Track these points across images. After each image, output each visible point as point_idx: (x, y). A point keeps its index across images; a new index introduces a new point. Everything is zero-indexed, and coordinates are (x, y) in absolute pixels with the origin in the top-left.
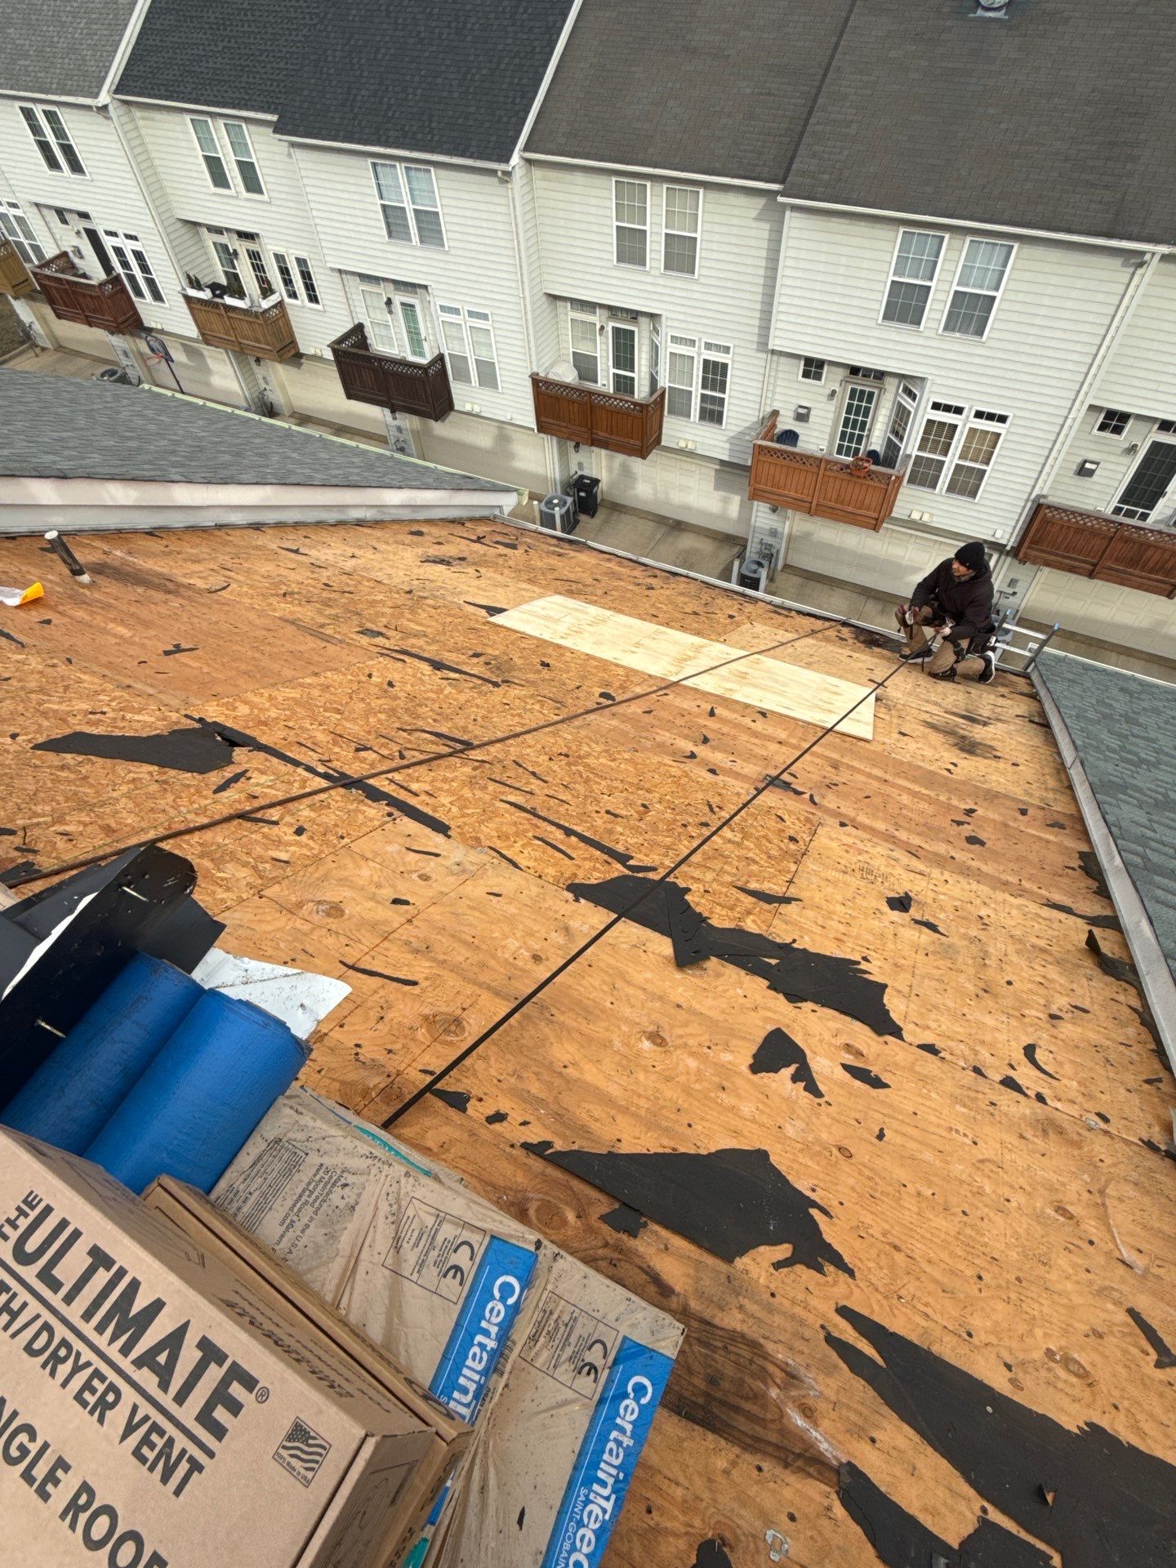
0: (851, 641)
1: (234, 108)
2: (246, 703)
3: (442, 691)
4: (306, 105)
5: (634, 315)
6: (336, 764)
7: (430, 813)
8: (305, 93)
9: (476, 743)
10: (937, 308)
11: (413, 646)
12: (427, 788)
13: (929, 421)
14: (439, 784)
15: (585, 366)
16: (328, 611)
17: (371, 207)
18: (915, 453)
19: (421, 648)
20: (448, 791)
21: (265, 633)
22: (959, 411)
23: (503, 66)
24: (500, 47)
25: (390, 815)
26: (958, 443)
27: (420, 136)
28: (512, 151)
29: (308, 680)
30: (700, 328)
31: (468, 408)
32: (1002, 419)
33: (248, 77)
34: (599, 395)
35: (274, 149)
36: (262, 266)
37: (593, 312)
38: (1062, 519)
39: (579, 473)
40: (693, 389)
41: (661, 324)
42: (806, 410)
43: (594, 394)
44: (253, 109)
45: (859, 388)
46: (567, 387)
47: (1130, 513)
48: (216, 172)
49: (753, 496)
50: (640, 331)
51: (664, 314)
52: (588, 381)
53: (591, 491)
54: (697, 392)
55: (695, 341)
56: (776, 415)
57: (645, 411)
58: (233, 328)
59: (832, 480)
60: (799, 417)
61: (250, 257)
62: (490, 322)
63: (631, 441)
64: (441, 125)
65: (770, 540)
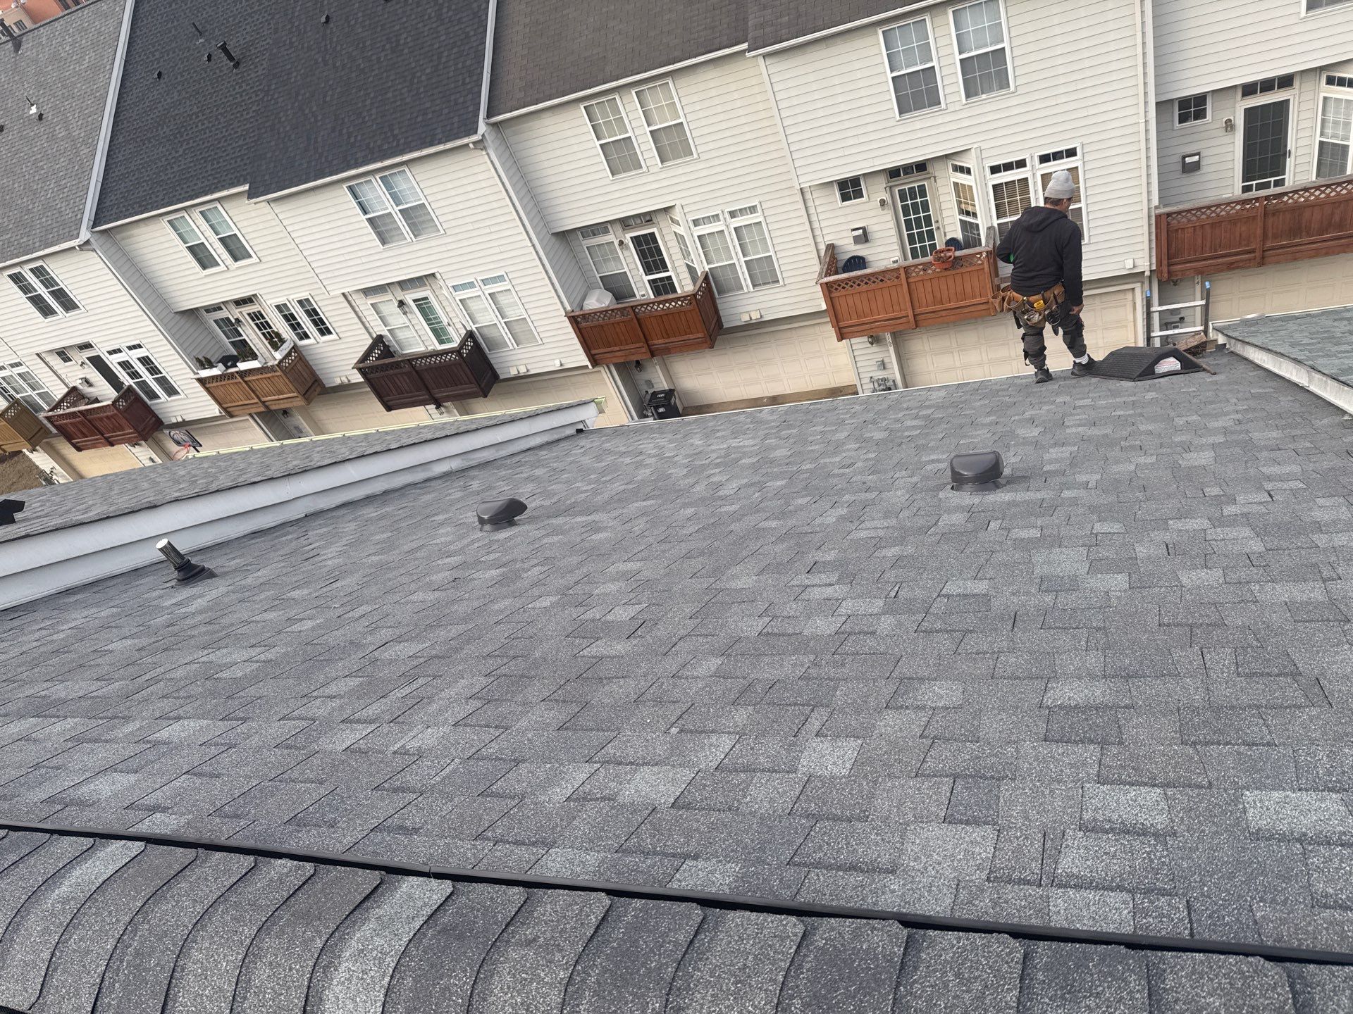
1: (206, 194)
5: (647, 218)
8: (269, 155)
10: (950, 81)
13: (994, 186)
15: (618, 287)
17: (357, 226)
18: (996, 222)
22: (1021, 164)
23: (444, 60)
24: (437, 46)
27: (386, 147)
28: (477, 122)
30: (720, 201)
31: (514, 373)
32: (1071, 153)
33: (213, 165)
34: (642, 305)
35: (253, 214)
36: (267, 322)
37: (606, 231)
38: (1189, 220)
39: (651, 391)
40: (735, 261)
41: (678, 215)
42: (861, 231)
43: (636, 306)
44: (224, 188)
45: (906, 187)
46: (607, 311)
47: (1261, 187)
48: (202, 257)
49: (841, 337)
50: (660, 231)
51: (678, 203)
52: (626, 298)
53: (670, 404)
54: (739, 261)
55: (717, 215)
56: (831, 248)
57: (694, 302)
58: (253, 391)
59: (920, 285)
60: (857, 240)
61: (253, 320)
62: (508, 281)
63: (691, 337)
64: (403, 130)
65: (880, 375)
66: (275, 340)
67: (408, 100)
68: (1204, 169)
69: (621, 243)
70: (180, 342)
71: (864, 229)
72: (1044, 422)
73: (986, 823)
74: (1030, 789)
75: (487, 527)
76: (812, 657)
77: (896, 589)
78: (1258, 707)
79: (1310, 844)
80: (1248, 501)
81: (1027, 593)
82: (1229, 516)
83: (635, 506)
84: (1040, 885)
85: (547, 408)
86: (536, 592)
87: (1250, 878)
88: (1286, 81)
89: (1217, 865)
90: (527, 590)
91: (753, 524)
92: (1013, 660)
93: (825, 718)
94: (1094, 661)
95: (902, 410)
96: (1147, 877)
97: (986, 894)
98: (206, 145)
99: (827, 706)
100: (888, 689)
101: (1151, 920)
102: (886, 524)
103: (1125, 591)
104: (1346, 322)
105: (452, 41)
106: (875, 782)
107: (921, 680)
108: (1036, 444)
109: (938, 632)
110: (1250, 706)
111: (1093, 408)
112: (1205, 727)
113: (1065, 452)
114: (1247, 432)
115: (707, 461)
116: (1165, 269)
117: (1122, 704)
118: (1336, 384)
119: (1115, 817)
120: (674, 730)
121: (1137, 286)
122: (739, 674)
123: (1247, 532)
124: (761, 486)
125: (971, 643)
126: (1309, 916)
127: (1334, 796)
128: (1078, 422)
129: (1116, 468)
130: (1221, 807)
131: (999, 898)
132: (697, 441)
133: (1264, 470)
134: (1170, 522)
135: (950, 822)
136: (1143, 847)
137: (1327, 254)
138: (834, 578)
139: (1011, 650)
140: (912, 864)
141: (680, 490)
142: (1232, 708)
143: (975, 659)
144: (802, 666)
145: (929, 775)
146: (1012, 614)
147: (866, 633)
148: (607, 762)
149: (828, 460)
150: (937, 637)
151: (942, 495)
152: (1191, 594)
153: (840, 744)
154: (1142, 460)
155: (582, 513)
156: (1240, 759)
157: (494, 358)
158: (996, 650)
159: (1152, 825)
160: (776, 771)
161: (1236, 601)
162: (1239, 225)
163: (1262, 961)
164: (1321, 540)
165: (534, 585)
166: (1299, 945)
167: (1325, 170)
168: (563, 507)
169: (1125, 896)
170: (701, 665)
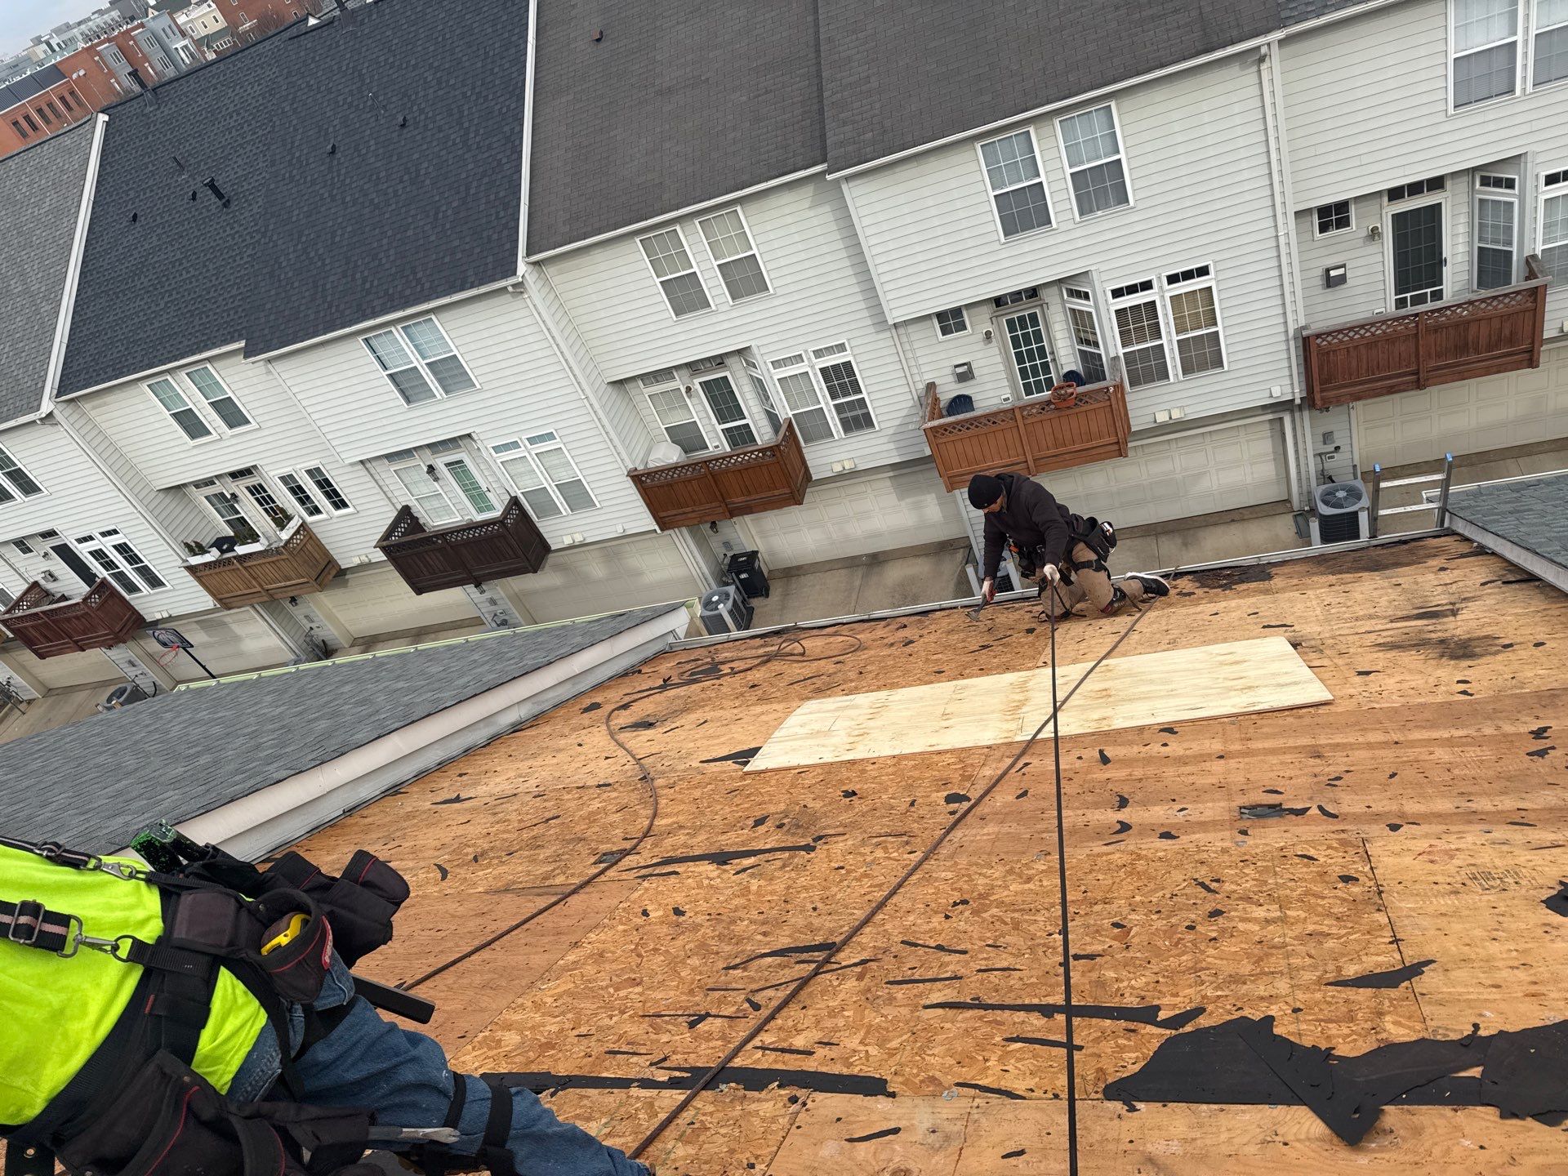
0: (1200, 592)
1: (193, 354)
2: (508, 1027)
3: (747, 889)
4: (272, 317)
5: (719, 361)
6: (677, 1059)
7: (845, 1071)
8: (268, 306)
9: (838, 940)
10: (1060, 198)
11: (674, 848)
12: (818, 1035)
13: (1117, 312)
14: (828, 1023)
15: (686, 437)
16: (543, 854)
17: (376, 383)
18: (1121, 351)
19: (685, 845)
20: (847, 1027)
21: (479, 921)
22: (1147, 286)
23: (472, 191)
24: (464, 175)
25: (793, 1100)
26: (1166, 318)
27: (408, 292)
28: (516, 262)
29: (571, 957)
30: (802, 340)
31: (568, 541)
32: (1203, 271)
33: (201, 319)
34: (716, 459)
35: (250, 373)
36: (269, 496)
37: (671, 378)
38: (1341, 341)
39: (730, 554)
40: (822, 405)
41: (755, 357)
42: (964, 368)
43: (710, 461)
44: (215, 346)
45: (1015, 316)
46: (676, 468)
47: (1418, 300)
48: (191, 424)
49: (949, 488)
50: (734, 374)
51: (753, 344)
52: (697, 450)
53: (753, 568)
54: (827, 405)
55: (800, 355)
56: (931, 387)
57: (778, 454)
58: (254, 578)
59: (1039, 426)
60: (960, 378)
61: (253, 494)
62: (558, 440)
63: (776, 492)
64: (428, 272)
66: (281, 518)
67: (433, 238)
68: (1351, 282)
70: (165, 524)
71: (967, 365)
88: (1436, 183)
98: (192, 296)
105: (481, 169)
121: (1287, 415)
157: (544, 527)
162: (1397, 344)
167: (1487, 278)
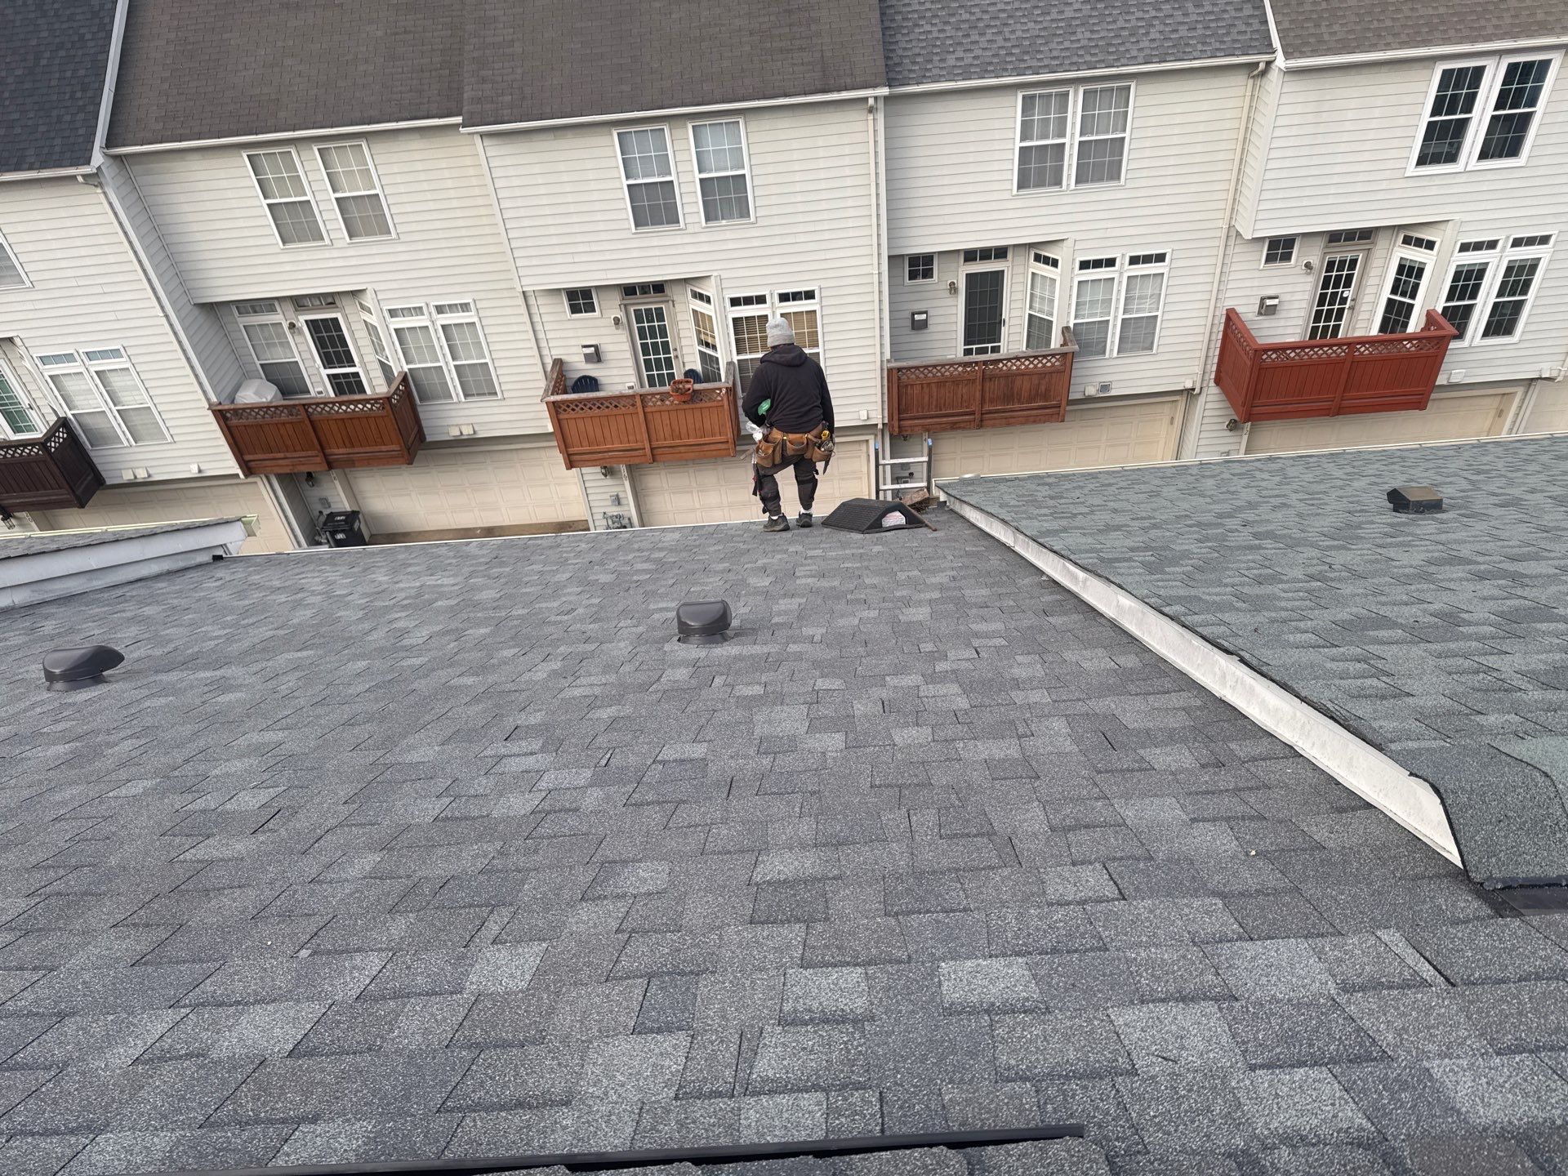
5: (330, 300)
10: (689, 202)
13: (735, 320)
15: (286, 380)
18: (736, 358)
22: (761, 300)
28: (91, 150)
30: (422, 292)
31: (127, 477)
32: (810, 295)
34: (317, 404)
37: (272, 310)
38: (918, 377)
39: (326, 512)
40: (441, 364)
41: (370, 300)
42: (593, 349)
43: (309, 405)
45: (643, 307)
46: (268, 408)
47: (981, 351)
49: (570, 465)
50: (346, 317)
51: (370, 287)
52: (296, 393)
53: (352, 529)
54: (448, 365)
55: (420, 308)
56: (559, 363)
57: (388, 408)
59: (657, 416)
60: (588, 358)
62: (126, 358)
63: (384, 448)
65: (614, 511)
68: (931, 328)
69: (292, 326)
71: (596, 347)
72: (776, 571)
73: (680, 1029)
74: (731, 982)
75: (59, 685)
76: (498, 844)
77: (608, 756)
78: (958, 870)
79: (997, 1014)
80: (959, 657)
81: (745, 757)
82: (941, 672)
83: (283, 659)
84: (733, 1096)
85: (172, 525)
86: (123, 774)
87: (942, 1059)
88: (1001, 253)
89: (911, 1048)
90: (108, 773)
91: (443, 681)
92: (726, 832)
93: (506, 920)
94: (806, 828)
95: (633, 551)
96: (842, 1071)
97: (672, 1116)
99: (511, 904)
100: (584, 877)
101: (843, 1120)
102: (604, 681)
103: (841, 751)
104: (1047, 487)
106: (557, 994)
107: (625, 862)
108: (767, 594)
109: (648, 804)
110: (949, 870)
111: (824, 559)
112: (908, 895)
113: (793, 604)
114: (960, 588)
115: (392, 602)
116: (896, 424)
117: (831, 875)
118: (1035, 545)
119: (815, 1005)
120: (304, 953)
121: (871, 438)
122: (402, 872)
123: (954, 688)
124: (458, 635)
125: (684, 816)
126: (992, 1092)
127: (1020, 960)
128: (808, 573)
129: (841, 622)
130: (918, 982)
131: (686, 1118)
132: (381, 577)
133: (973, 626)
134: (888, 678)
135: (640, 1033)
136: (840, 1036)
137: (1034, 422)
138: (536, 745)
139: (725, 821)
140: (590, 1091)
141: (351, 638)
142: (934, 872)
143: (686, 834)
144: (485, 856)
145: (621, 978)
146: (729, 780)
147: (568, 811)
148: (202, 1004)
149: (544, 605)
150: (648, 810)
151: (667, 647)
152: (903, 753)
153: (521, 950)
154: (865, 614)
155: (206, 667)
156: (938, 928)
157: (99, 456)
158: (709, 821)
159: (851, 1010)
160: (436, 994)
161: (942, 759)
162: (960, 386)
163: (945, 1148)
164: (1018, 697)
165: (122, 765)
166: (982, 1126)
167: (1034, 342)
168: (181, 658)
169: (821, 1096)
170: (352, 865)
